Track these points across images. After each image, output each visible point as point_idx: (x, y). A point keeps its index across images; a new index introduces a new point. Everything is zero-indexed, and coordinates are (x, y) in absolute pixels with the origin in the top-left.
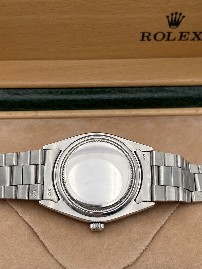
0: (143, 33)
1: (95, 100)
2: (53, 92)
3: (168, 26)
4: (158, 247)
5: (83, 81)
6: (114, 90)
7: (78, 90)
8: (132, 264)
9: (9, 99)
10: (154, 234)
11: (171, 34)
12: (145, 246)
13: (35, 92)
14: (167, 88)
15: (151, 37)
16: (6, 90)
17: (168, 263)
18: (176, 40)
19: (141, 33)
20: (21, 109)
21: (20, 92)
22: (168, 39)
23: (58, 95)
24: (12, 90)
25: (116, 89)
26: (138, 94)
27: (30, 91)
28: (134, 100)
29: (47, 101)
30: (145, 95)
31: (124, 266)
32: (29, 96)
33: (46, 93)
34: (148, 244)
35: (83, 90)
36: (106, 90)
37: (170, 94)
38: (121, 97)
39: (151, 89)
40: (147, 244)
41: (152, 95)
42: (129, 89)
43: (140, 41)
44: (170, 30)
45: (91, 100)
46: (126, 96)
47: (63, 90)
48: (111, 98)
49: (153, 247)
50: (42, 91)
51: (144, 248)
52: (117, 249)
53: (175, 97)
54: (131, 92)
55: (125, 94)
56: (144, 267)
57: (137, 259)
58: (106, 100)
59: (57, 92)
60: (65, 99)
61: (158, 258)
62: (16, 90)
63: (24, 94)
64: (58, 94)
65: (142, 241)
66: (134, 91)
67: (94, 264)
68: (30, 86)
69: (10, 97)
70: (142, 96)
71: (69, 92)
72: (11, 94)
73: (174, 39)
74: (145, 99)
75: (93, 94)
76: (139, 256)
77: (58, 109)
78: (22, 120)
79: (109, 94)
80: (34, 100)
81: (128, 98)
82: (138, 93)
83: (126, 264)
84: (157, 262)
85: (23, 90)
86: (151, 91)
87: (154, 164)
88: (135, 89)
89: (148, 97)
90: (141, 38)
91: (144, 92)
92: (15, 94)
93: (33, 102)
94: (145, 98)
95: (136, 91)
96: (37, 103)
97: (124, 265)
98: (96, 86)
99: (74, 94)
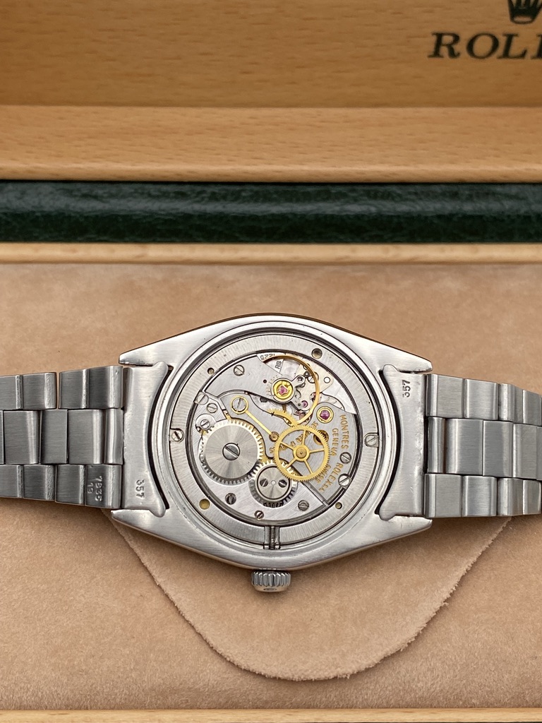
0: (439, 36)
1: (303, 216)
2: (189, 193)
3: (508, 18)
4: (476, 606)
5: (270, 164)
6: (354, 191)
7: (255, 188)
8: (406, 650)
9: (71, 208)
10: (465, 570)
11: (515, 39)
12: (442, 600)
13: (140, 191)
14: (499, 189)
15: (461, 47)
16: (61, 186)
17: (501, 648)
18: (528, 55)
19: (434, 34)
20: (102, 238)
21: (99, 191)
22: (506, 54)
23: (204, 202)
24: (79, 186)
25: (359, 188)
26: (421, 203)
27: (126, 188)
28: (410, 218)
29: (171, 218)
30: (438, 206)
31: (384, 653)
32: (122, 202)
33: (172, 195)
34: (449, 596)
35: (271, 188)
36: (334, 190)
37: (508, 205)
38: (373, 209)
39: (455, 189)
40: (446, 595)
41: (458, 207)
42: (394, 188)
43: (430, 56)
44: (513, 28)
45: (290, 216)
46: (388, 207)
47: (216, 189)
48: (344, 214)
49: (461, 605)
50: (159, 191)
51: (437, 606)
52: (364, 609)
53: (522, 212)
54: (402, 199)
55: (384, 203)
56: (439, 658)
57: (419, 634)
58: (332, 216)
59: (199, 193)
60: (221, 213)
61: (476, 636)
62: (89, 186)
63: (112, 196)
64: (203, 199)
65: (431, 585)
66: (410, 193)
67: (303, 647)
68: (128, 176)
69: (73, 204)
70: (432, 209)
71: (233, 194)
72: (75, 196)
73: (523, 55)
74: (440, 217)
75: (298, 200)
76: (425, 625)
77: (201, 239)
78: (104, 266)
79: (342, 200)
80: (138, 213)
81: (393, 214)
82: (421, 199)
83: (388, 649)
84: (473, 646)
85: (107, 185)
86: (455, 196)
87: (434, 412)
88: (411, 189)
89: (446, 213)
90: (432, 48)
91: (435, 197)
92: (85, 196)
93: (134, 218)
94: (439, 213)
95: (416, 194)
96: (144, 221)
97: (385, 650)
98: (305, 179)
99: (245, 200)
